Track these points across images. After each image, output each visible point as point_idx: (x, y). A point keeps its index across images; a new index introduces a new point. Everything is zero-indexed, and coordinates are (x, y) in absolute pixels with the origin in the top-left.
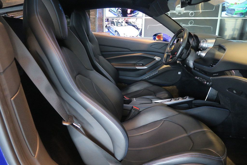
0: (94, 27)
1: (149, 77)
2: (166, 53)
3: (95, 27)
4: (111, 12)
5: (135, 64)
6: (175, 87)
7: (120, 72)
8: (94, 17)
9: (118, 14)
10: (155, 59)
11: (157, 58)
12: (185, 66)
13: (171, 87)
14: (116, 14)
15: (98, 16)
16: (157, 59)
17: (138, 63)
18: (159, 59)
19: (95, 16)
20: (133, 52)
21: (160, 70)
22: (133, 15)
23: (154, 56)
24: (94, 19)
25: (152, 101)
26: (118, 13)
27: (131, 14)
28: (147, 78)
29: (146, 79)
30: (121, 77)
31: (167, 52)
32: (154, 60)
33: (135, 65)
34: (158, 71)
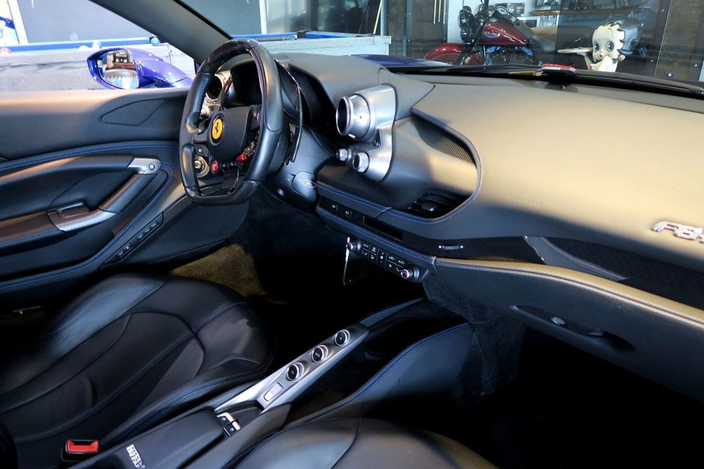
1: (132, 247)
2: (186, 149)
5: (45, 210)
6: (237, 248)
10: (135, 172)
11: (145, 166)
12: (281, 192)
13: (223, 255)
16: (142, 168)
17: (61, 200)
18: (152, 167)
21: (168, 208)
23: (129, 158)
28: (124, 251)
29: (120, 258)
31: (189, 145)
32: (132, 176)
33: (48, 215)
34: (163, 213)
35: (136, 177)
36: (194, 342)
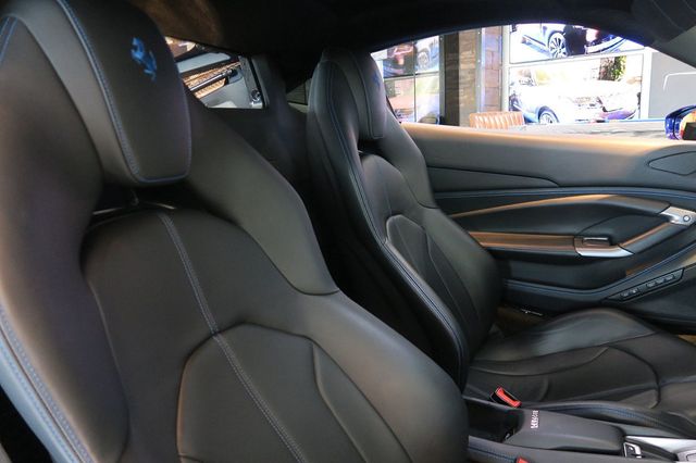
0: (472, 99)
1: (639, 293)
3: (475, 98)
4: (529, 44)
5: (575, 235)
7: (515, 266)
8: (472, 66)
9: (552, 48)
10: (667, 219)
11: (678, 216)
14: (546, 48)
15: (483, 63)
16: (676, 218)
17: (591, 231)
18: (687, 219)
19: (475, 62)
20: (564, 189)
21: (691, 266)
22: (605, 44)
23: (663, 207)
24: (472, 71)
25: (622, 436)
26: (552, 45)
27: (597, 42)
28: (630, 294)
29: (622, 299)
30: (514, 285)
32: (663, 223)
33: (577, 239)
34: (684, 269)
35: (666, 224)
36: (653, 392)
